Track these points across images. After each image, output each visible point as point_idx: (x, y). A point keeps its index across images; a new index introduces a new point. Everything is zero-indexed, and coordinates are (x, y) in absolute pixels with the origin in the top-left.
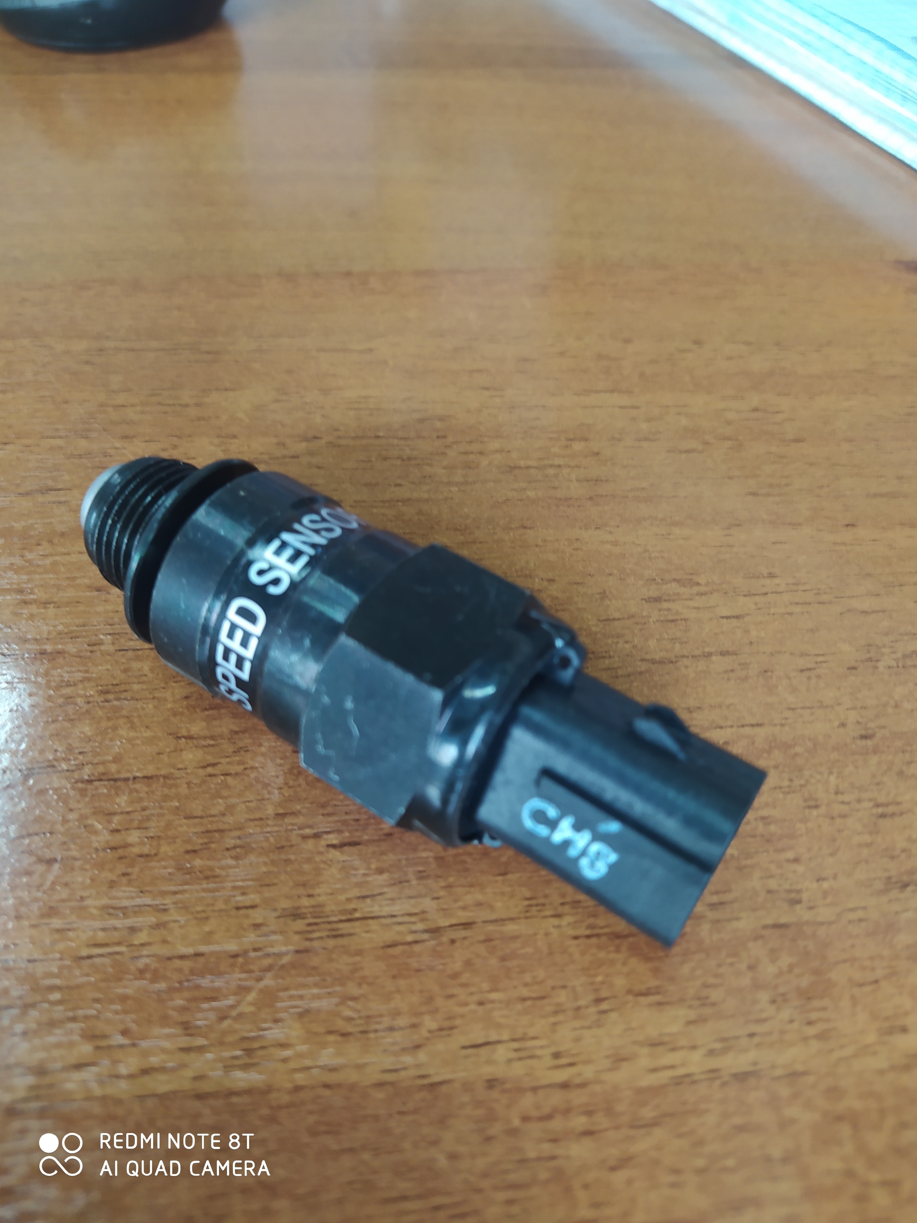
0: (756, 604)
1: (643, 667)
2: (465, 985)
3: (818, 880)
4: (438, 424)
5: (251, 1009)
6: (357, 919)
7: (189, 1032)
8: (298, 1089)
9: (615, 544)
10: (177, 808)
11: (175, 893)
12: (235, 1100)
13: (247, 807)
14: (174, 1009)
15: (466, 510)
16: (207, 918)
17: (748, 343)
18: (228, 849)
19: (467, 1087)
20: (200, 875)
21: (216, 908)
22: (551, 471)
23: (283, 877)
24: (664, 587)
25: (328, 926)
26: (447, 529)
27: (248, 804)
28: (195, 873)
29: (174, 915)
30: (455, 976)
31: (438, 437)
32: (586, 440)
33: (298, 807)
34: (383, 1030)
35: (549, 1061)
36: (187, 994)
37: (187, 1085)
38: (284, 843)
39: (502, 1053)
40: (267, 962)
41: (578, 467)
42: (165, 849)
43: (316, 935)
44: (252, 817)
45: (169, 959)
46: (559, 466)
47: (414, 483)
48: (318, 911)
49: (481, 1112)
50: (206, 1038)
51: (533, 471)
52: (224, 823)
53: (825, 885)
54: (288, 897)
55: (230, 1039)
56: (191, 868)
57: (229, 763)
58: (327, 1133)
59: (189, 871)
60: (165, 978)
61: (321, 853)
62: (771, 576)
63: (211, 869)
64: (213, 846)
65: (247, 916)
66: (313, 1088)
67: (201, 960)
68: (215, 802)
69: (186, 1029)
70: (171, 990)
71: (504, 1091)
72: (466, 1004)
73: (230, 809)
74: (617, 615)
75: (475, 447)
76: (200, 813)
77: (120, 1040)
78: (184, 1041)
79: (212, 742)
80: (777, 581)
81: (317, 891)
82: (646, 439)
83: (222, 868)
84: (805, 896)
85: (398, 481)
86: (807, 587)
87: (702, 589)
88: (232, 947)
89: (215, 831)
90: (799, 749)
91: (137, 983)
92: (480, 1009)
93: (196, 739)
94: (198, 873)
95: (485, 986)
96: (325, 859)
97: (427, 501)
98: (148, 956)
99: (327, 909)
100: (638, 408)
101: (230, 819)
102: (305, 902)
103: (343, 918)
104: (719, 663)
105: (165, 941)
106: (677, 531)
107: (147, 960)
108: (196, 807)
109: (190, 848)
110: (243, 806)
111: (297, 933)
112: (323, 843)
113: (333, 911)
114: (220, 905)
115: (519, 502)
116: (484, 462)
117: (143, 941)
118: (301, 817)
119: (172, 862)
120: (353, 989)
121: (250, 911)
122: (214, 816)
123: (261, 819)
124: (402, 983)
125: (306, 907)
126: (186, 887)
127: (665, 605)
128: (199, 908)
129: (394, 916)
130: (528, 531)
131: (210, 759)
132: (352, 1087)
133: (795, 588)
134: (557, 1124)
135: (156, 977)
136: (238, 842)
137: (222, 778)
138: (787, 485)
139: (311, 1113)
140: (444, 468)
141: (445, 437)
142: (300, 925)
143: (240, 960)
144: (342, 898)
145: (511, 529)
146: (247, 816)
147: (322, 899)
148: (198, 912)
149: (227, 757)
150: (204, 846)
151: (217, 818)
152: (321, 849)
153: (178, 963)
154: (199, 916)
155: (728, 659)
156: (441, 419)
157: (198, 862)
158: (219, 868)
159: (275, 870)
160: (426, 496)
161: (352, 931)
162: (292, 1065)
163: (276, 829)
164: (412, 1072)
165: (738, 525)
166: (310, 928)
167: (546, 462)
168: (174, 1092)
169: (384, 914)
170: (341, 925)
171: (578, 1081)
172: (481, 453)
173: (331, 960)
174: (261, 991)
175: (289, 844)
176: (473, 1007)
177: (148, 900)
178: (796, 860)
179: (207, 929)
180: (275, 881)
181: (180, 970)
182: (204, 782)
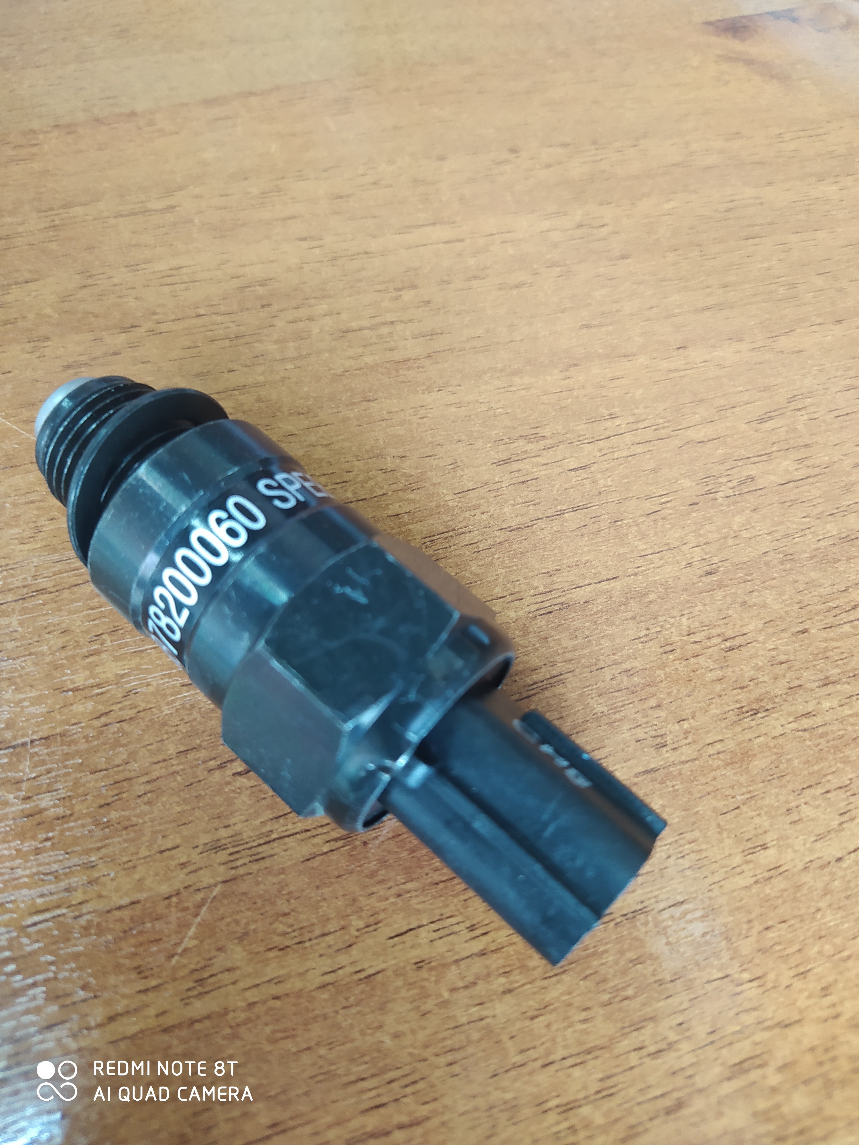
0: (600, 450)
1: (502, 536)
2: (382, 882)
3: (679, 722)
4: (260, 291)
5: (195, 942)
6: (274, 840)
7: (142, 975)
8: (251, 1005)
9: (459, 405)
10: (81, 764)
11: (99, 848)
12: (197, 1026)
13: (149, 750)
14: (123, 957)
15: (306, 389)
16: (134, 867)
17: (565, 145)
18: (139, 796)
19: (399, 973)
20: (119, 827)
21: (141, 855)
22: (385, 330)
23: (197, 813)
24: (513, 445)
25: (249, 852)
26: (290, 414)
27: (149, 747)
28: (113, 825)
29: (102, 870)
30: (373, 874)
31: (263, 306)
32: (414, 287)
33: (198, 742)
34: (317, 937)
35: (466, 935)
36: (133, 941)
37: (152, 1023)
38: (192, 780)
39: (424, 935)
40: (199, 896)
41: (411, 320)
42: (79, 807)
43: (239, 863)
44: (155, 760)
45: (108, 912)
46: (392, 323)
47: (247, 366)
48: (236, 839)
49: (415, 991)
50: (159, 977)
51: (366, 332)
52: (129, 770)
53: (686, 725)
54: (206, 832)
55: (181, 973)
56: (108, 821)
57: (121, 709)
58: (284, 1038)
59: (107, 825)
60: (109, 930)
61: (228, 783)
62: (612, 417)
63: (128, 819)
64: (124, 795)
65: (172, 858)
66: (265, 1002)
67: (138, 906)
68: (116, 751)
69: (139, 973)
70: (117, 940)
71: (431, 969)
72: (387, 899)
73: (133, 755)
74: (471, 485)
75: (302, 312)
76: (104, 766)
77: (82, 994)
78: (141, 985)
79: (99, 691)
80: (617, 422)
81: (232, 821)
82: (475, 277)
83: (137, 816)
84: (669, 739)
85: (231, 366)
86: (646, 424)
87: (548, 442)
88: (165, 889)
89: (123, 781)
90: (652, 597)
91: (84, 940)
92: (399, 900)
93: (83, 689)
94: (115, 825)
95: (400, 879)
96: (233, 788)
97: (263, 385)
98: (89, 913)
99: (245, 836)
100: (462, 240)
101: (134, 766)
102: (223, 833)
103: (262, 841)
104: (572, 520)
105: (100, 896)
106: (517, 380)
107: (88, 917)
108: (100, 760)
109: (103, 802)
110: (144, 750)
111: (221, 864)
112: (229, 772)
113: (251, 837)
114: (144, 852)
115: (358, 372)
116: (316, 330)
117: (79, 900)
118: (203, 751)
119: (89, 820)
120: (282, 906)
121: (174, 852)
122: (119, 766)
123: (164, 760)
124: (326, 890)
125: (225, 838)
126: (107, 841)
127: (515, 466)
128: (125, 859)
129: (309, 830)
130: (372, 404)
131: (102, 709)
132: (299, 994)
133: (635, 426)
134: (480, 989)
135: (101, 931)
136: (148, 787)
137: (118, 725)
138: (618, 311)
139: (266, 1024)
140: (276, 342)
141: (269, 305)
142: (222, 856)
143: (174, 899)
144: (257, 822)
145: (354, 404)
146: (150, 760)
147: (237, 828)
148: (124, 863)
149: (118, 703)
150: (116, 798)
151: (121, 768)
152: (228, 779)
153: (117, 914)
154: (126, 866)
155: (579, 514)
156: (262, 283)
157: (114, 815)
158: (134, 816)
159: (188, 807)
160: (261, 379)
161: (272, 852)
162: (242, 985)
163: (181, 767)
164: (349, 970)
165: (575, 365)
166: (232, 858)
167: (378, 320)
168: (142, 1032)
169: (297, 830)
170: (260, 849)
171: (493, 947)
172: (311, 319)
173: (258, 883)
174: (199, 924)
175: (196, 780)
176: (392, 900)
177: (76, 860)
178: (658, 706)
179: (137, 877)
180: (191, 819)
181: (121, 920)
182: (101, 733)
